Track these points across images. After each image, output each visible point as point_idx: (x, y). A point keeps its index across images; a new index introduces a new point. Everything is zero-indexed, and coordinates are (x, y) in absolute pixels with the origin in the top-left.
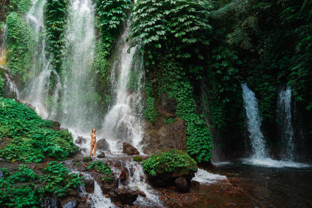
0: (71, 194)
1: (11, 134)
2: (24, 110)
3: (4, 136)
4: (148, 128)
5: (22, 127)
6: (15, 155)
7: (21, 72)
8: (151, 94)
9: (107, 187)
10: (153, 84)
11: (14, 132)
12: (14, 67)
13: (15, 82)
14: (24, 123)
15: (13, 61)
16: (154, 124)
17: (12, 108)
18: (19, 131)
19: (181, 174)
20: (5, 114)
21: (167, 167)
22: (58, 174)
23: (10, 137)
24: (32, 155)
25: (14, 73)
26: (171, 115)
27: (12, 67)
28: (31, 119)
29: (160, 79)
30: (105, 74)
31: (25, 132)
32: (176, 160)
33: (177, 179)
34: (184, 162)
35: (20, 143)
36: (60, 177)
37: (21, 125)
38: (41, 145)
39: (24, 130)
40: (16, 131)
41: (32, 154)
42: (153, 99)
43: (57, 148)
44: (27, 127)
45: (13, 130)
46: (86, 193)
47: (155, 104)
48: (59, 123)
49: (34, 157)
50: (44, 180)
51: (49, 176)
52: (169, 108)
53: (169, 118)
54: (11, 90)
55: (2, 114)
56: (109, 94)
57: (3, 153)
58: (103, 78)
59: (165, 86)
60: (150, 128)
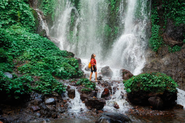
0: (55, 95)
1: (30, 58)
2: (44, 42)
3: (25, 60)
4: (151, 57)
5: (40, 54)
6: (28, 71)
7: (50, 13)
8: (156, 21)
9: (85, 95)
10: (158, 11)
11: (33, 58)
12: (46, 8)
13: (47, 21)
14: (41, 51)
15: (45, 3)
16: (157, 52)
17: (36, 40)
18: (37, 57)
19: (157, 94)
20: (30, 45)
21: (142, 86)
22: (48, 81)
23: (30, 60)
24: (41, 73)
25: (46, 14)
26: (177, 42)
27: (44, 9)
28: (49, 49)
29: (167, 5)
30: (115, 6)
31: (41, 58)
32: (153, 81)
33: (151, 97)
34: (159, 83)
35: (34, 64)
36: (49, 83)
37: (39, 53)
38: (51, 67)
39: (41, 56)
40: (35, 56)
41: (41, 71)
42: (158, 27)
43: (61, 69)
44: (43, 54)
45: (32, 56)
46: (67, 98)
47: (159, 31)
48: (72, 53)
49: (42, 74)
50: (38, 84)
51: (41, 82)
52: (175, 35)
53: (174, 46)
54: (43, 28)
55: (28, 45)
56: (117, 25)
57: (21, 69)
58: (113, 10)
59: (173, 11)
60: (152, 57)
